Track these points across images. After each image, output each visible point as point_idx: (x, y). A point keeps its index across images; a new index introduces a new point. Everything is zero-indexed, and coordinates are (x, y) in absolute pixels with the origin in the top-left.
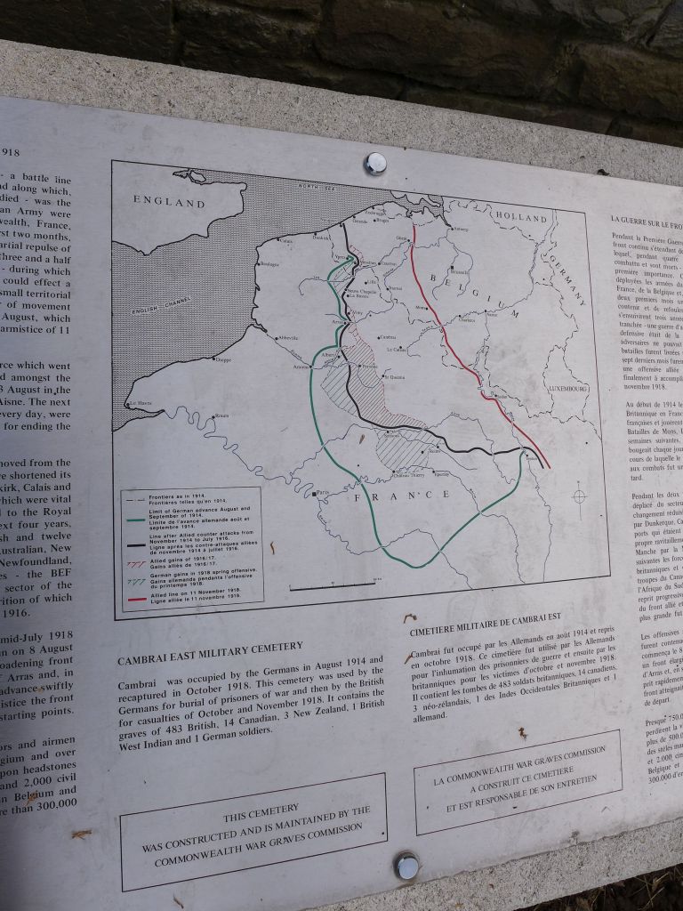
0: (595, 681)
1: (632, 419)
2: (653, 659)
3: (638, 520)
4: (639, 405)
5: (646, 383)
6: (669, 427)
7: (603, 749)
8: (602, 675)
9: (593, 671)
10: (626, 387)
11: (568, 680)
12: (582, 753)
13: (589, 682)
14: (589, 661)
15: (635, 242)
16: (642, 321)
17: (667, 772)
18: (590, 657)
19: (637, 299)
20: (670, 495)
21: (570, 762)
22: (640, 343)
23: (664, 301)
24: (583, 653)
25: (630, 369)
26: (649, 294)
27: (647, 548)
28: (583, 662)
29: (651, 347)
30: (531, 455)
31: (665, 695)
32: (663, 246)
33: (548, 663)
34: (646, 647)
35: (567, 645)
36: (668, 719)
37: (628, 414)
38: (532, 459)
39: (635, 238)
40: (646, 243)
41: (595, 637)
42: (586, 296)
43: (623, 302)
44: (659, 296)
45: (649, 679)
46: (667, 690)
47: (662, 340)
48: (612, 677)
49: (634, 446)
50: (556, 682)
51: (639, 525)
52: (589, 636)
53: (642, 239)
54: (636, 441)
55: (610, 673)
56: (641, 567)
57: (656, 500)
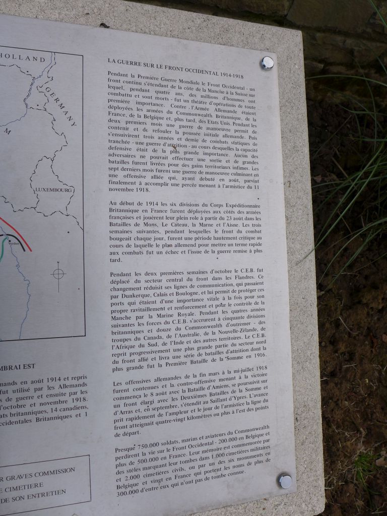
0: (66, 417)
1: (114, 214)
2: (123, 401)
3: (115, 293)
4: (122, 203)
5: (129, 187)
6: (150, 222)
7: (72, 469)
8: (74, 413)
9: (64, 410)
10: (110, 190)
11: (40, 416)
12: (53, 473)
13: (61, 418)
14: (60, 402)
15: (129, 79)
16: (131, 139)
17: (135, 488)
18: (62, 398)
19: (127, 123)
20: (147, 274)
21: (40, 479)
22: (128, 156)
23: (152, 124)
24: (56, 395)
25: (116, 176)
26: (139, 119)
27: (123, 315)
28: (55, 403)
29: (138, 159)
30: (14, 240)
31: (134, 429)
32: (157, 82)
33: (21, 403)
34: (118, 391)
35: (41, 389)
36: (137, 447)
37: (111, 210)
38: (15, 244)
39: (129, 76)
40: (140, 80)
41: (67, 383)
42: (77, 119)
43: (113, 124)
44: (149, 121)
45: (119, 416)
46: (136, 426)
47: (148, 154)
48: (83, 414)
49: (114, 235)
50: (28, 417)
51: (116, 297)
52: (62, 382)
53: (136, 76)
54: (116, 232)
55: (82, 412)
56: (115, 330)
57: (133, 278)
